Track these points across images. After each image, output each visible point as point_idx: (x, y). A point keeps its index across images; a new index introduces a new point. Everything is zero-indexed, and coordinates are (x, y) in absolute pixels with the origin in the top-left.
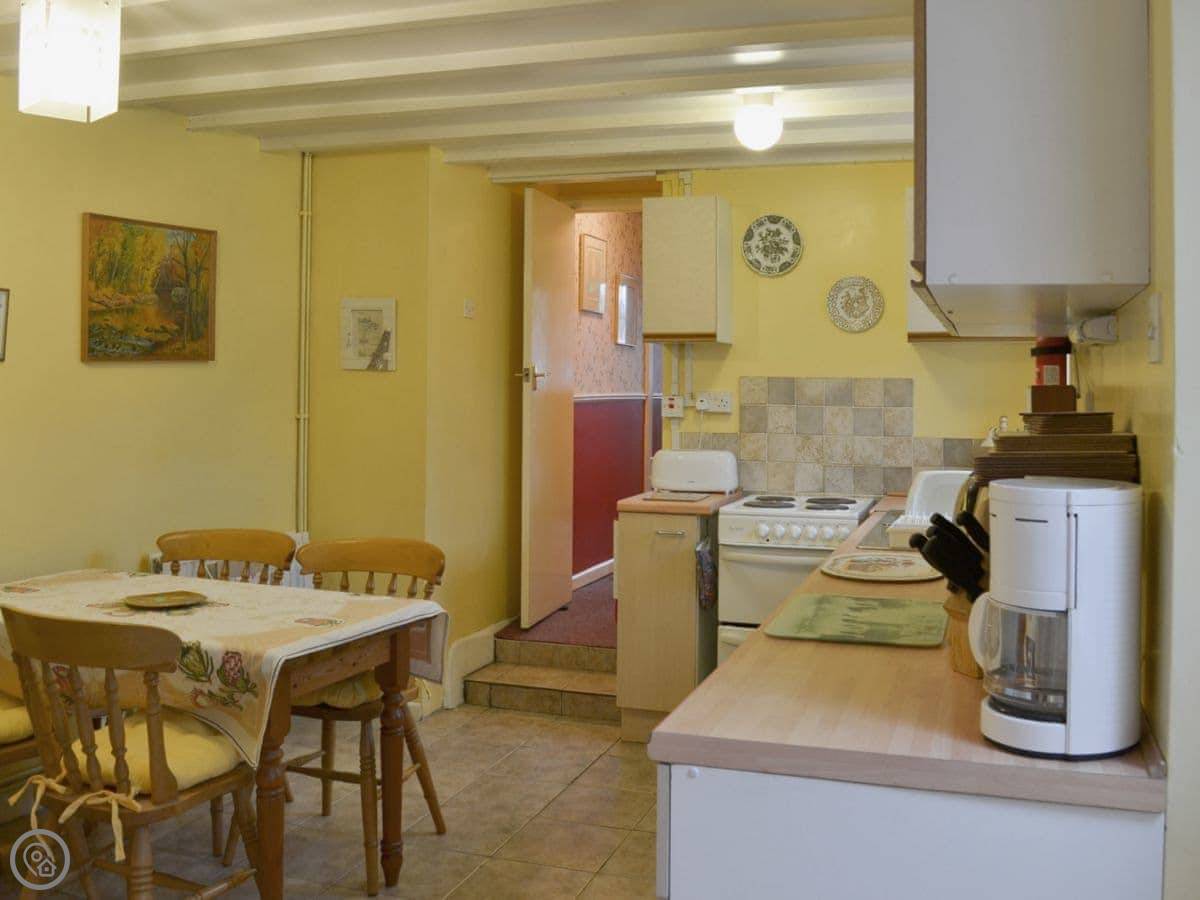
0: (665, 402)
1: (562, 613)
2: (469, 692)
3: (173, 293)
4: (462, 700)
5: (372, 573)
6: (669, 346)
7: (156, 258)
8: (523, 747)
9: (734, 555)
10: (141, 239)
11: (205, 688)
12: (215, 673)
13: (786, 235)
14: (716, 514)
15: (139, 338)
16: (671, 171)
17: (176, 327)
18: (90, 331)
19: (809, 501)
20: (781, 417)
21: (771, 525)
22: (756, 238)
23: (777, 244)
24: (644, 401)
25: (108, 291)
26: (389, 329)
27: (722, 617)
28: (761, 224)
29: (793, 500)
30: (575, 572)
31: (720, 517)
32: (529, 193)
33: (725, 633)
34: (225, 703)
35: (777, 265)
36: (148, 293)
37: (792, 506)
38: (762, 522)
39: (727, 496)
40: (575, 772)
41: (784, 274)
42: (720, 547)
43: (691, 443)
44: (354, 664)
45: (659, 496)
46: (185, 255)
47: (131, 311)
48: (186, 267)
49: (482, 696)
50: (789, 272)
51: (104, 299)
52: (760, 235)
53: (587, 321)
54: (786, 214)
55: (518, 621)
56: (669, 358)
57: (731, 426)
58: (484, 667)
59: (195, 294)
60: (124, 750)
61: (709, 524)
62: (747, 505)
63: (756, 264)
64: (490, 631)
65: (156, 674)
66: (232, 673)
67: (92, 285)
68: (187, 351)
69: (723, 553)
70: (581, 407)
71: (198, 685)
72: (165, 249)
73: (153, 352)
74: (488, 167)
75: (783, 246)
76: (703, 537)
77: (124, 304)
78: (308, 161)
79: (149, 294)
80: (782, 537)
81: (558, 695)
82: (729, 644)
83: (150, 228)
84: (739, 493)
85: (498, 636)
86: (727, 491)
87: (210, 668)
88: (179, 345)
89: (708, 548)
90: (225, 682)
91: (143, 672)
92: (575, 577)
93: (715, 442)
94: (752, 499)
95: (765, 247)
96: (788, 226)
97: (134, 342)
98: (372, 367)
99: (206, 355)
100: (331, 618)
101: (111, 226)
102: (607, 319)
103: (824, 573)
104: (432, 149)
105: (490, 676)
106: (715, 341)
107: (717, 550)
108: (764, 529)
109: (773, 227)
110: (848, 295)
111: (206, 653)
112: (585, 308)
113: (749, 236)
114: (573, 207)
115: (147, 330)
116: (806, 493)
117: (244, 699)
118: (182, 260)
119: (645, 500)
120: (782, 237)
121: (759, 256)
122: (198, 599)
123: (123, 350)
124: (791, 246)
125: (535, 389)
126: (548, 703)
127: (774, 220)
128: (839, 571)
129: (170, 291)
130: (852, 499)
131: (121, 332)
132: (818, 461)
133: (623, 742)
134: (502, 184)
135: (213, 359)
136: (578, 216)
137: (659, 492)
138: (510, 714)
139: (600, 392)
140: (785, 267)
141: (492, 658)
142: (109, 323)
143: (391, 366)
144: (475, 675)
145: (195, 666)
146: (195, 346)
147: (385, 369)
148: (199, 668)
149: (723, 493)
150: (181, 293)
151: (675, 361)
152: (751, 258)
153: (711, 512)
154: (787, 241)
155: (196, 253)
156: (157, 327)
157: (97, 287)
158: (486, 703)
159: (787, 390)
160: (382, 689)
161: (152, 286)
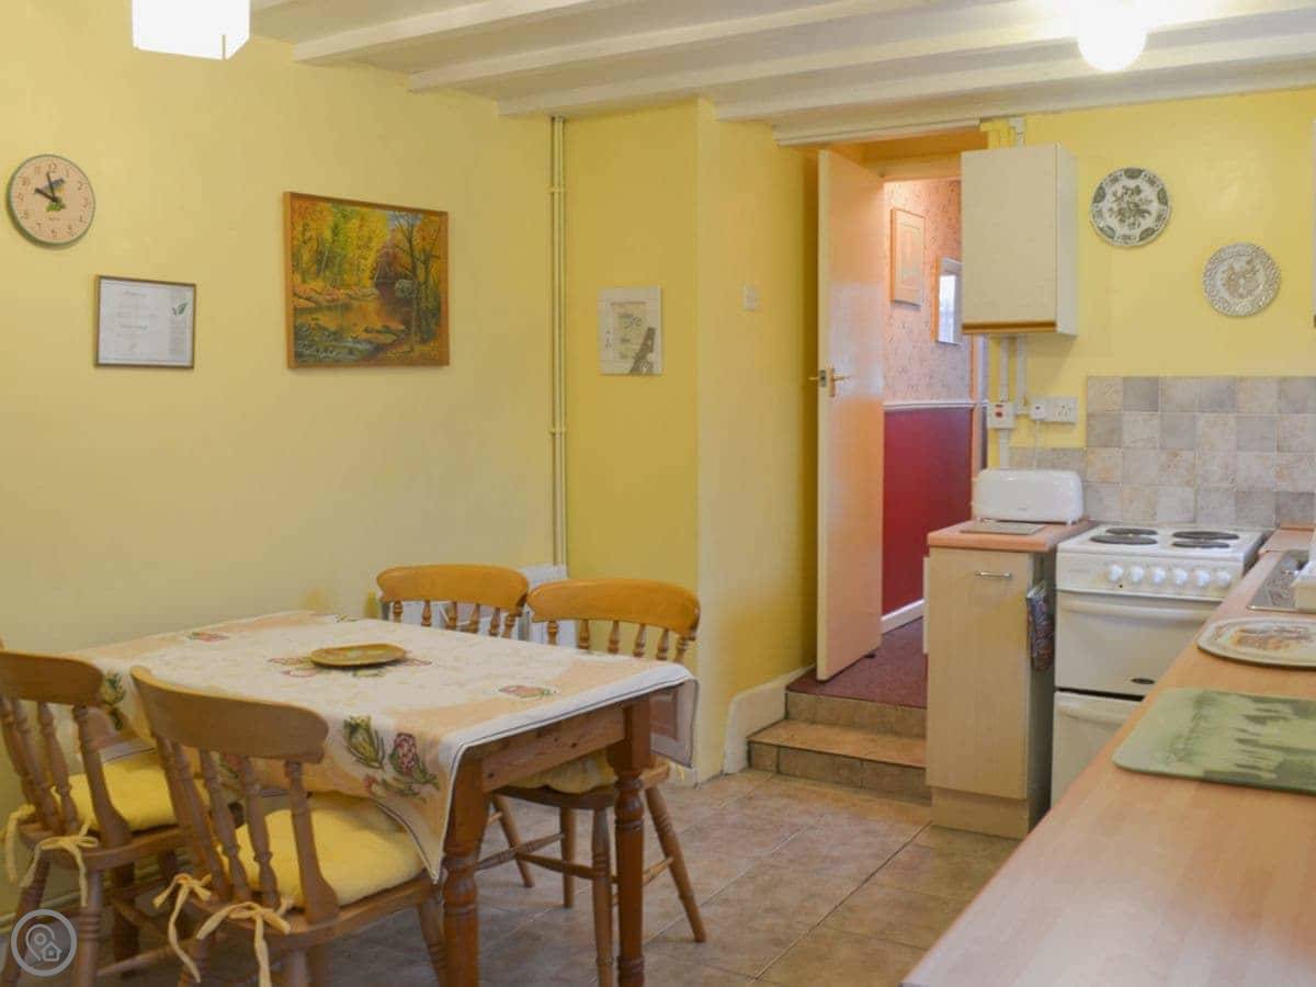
0: (991, 411)
1: (869, 660)
2: (753, 753)
3: (397, 285)
4: (744, 763)
5: (616, 623)
6: (999, 340)
7: (375, 244)
8: (812, 828)
9: (1077, 603)
10: (355, 223)
11: (379, 775)
12: (386, 761)
13: (1149, 193)
14: (1053, 551)
15: (356, 340)
16: (999, 117)
17: (402, 327)
18: (296, 333)
19: (1177, 535)
20: (1140, 427)
21: (1126, 566)
22: (1109, 197)
23: (1137, 205)
24: (972, 410)
25: (316, 284)
26: (653, 326)
27: (1059, 682)
28: (1115, 180)
29: (1153, 533)
30: (886, 611)
31: (1059, 555)
32: (824, 157)
33: (1062, 701)
34: (402, 793)
35: (1137, 232)
36: (365, 287)
37: (1154, 542)
38: (1114, 562)
39: (1069, 528)
40: (872, 865)
41: (1144, 245)
42: (1059, 595)
43: (1023, 460)
44: (574, 745)
45: (982, 527)
46: (410, 241)
47: (346, 308)
48: (412, 256)
49: (769, 761)
50: (1152, 241)
51: (313, 294)
52: (1115, 194)
53: (901, 314)
54: (1150, 165)
55: (814, 671)
56: (998, 354)
57: (1075, 439)
58: (773, 724)
59: (424, 287)
60: (269, 855)
61: (1045, 564)
62: (1095, 540)
63: (1108, 233)
64: (780, 682)
65: (299, 764)
66: (406, 760)
67: (298, 278)
68: (416, 354)
69: (1062, 602)
70: (892, 418)
71: (371, 772)
72: (383, 232)
73: (375, 356)
74: (772, 123)
75: (1144, 207)
76: (1037, 581)
77: (338, 300)
78: (558, 126)
79: (369, 287)
80: (1140, 582)
81: (858, 763)
82: (1070, 716)
83: (364, 210)
84: (1085, 523)
85: (789, 688)
86: (1070, 522)
87: (381, 754)
88: (406, 348)
89: (1042, 594)
90: (399, 769)
91: (282, 762)
92: (885, 618)
93: (1055, 460)
94: (1100, 531)
95: (1120, 210)
96: (1152, 181)
97: (350, 345)
98: (635, 371)
99: (440, 360)
100: (544, 687)
101: (318, 208)
102: (925, 309)
103: (1203, 651)
104: (700, 101)
105: (781, 737)
106: (1055, 331)
107: (1055, 595)
108: (1117, 571)
109: (1132, 184)
110: (1232, 268)
111: (376, 732)
112: (898, 298)
113: (1100, 196)
114: (882, 176)
115: (366, 330)
116: (1170, 524)
117: (427, 790)
118: (406, 246)
119: (963, 532)
120: (1142, 195)
121: (1113, 222)
122: (398, 655)
123: (337, 354)
124: (1155, 207)
125: (833, 395)
126: (845, 773)
127: (1133, 173)
128: (1224, 648)
129: (394, 284)
130: (1231, 532)
131: (335, 333)
132: (1188, 483)
133: (935, 827)
134: (794, 147)
135: (447, 363)
136: (889, 187)
137: (982, 520)
138: (800, 784)
139: (918, 398)
140: (1148, 234)
141: (781, 713)
142: (321, 322)
143: (657, 369)
144: (760, 735)
145: (364, 748)
146: (426, 348)
147: (650, 373)
148: (369, 752)
149: (1064, 524)
150: (407, 285)
151: (1005, 360)
152: (1101, 225)
153: (1046, 549)
154: (1151, 201)
155: (424, 239)
156: (379, 326)
157: (304, 281)
158: (774, 768)
159: (1149, 393)
160: (617, 772)
161: (372, 278)
